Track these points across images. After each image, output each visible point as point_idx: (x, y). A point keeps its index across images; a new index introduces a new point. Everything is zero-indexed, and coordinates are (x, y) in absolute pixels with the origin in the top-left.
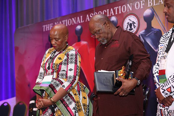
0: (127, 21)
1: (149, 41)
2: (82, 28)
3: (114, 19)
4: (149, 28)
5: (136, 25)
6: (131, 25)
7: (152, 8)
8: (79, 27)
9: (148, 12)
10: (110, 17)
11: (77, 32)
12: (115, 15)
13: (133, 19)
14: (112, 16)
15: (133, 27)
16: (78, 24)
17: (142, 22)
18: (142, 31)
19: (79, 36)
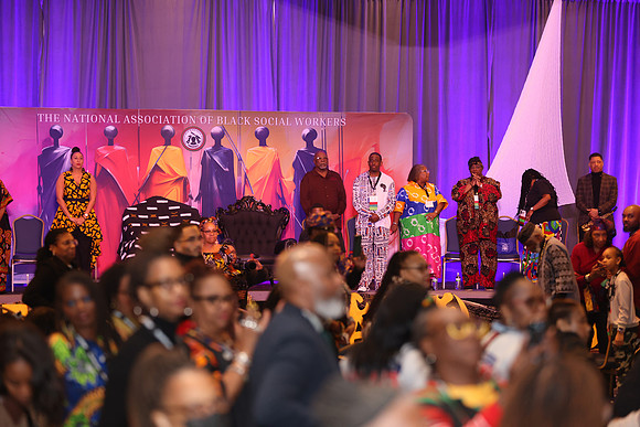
0: (188, 133)
2: (116, 130)
3: (168, 128)
4: (218, 146)
5: (201, 140)
6: (193, 139)
7: (222, 127)
8: (111, 128)
9: (217, 130)
10: (164, 125)
11: (106, 133)
12: (171, 124)
13: (197, 133)
14: (166, 123)
15: (196, 141)
17: (209, 137)
18: (208, 147)
19: (110, 139)
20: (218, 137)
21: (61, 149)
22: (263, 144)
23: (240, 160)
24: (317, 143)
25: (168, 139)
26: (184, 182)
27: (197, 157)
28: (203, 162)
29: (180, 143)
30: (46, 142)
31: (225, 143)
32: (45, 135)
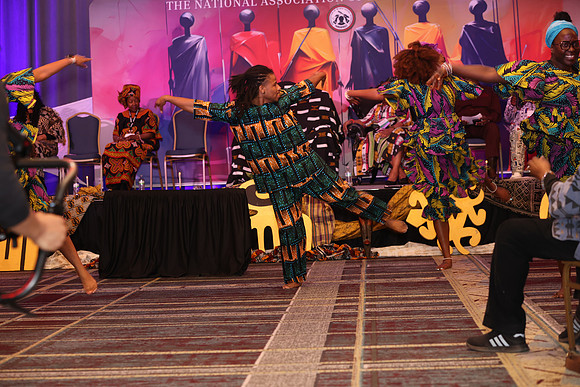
0: (335, 13)
1: (369, 40)
2: (252, 13)
3: (312, 7)
4: (370, 25)
5: (350, 19)
6: (341, 19)
7: (374, 3)
8: (247, 12)
9: (368, 6)
10: (306, 5)
11: (242, 18)
12: (314, 3)
13: (345, 11)
15: (344, 21)
16: (246, 7)
17: (359, 16)
18: (358, 27)
19: (247, 24)
20: (369, 15)
21: (193, 39)
22: (423, 19)
23: (397, 39)
24: (487, 16)
25: (312, 20)
26: (333, 67)
27: (346, 40)
28: (354, 44)
29: (325, 24)
30: (176, 32)
31: (378, 21)
32: (175, 23)
